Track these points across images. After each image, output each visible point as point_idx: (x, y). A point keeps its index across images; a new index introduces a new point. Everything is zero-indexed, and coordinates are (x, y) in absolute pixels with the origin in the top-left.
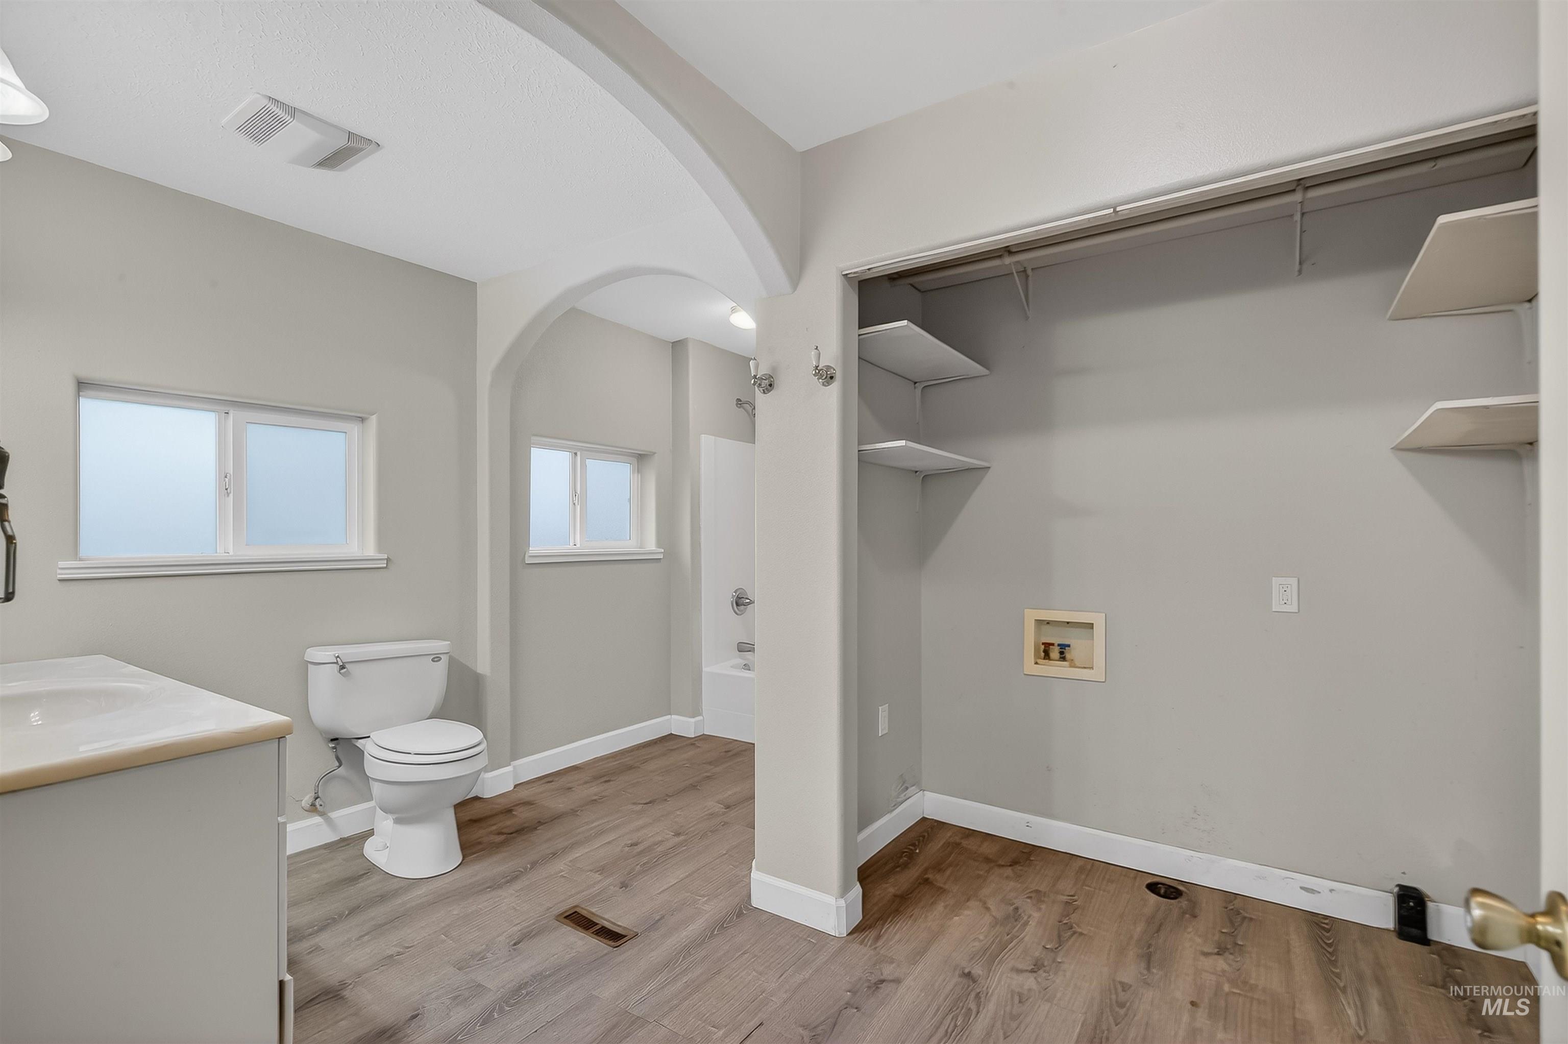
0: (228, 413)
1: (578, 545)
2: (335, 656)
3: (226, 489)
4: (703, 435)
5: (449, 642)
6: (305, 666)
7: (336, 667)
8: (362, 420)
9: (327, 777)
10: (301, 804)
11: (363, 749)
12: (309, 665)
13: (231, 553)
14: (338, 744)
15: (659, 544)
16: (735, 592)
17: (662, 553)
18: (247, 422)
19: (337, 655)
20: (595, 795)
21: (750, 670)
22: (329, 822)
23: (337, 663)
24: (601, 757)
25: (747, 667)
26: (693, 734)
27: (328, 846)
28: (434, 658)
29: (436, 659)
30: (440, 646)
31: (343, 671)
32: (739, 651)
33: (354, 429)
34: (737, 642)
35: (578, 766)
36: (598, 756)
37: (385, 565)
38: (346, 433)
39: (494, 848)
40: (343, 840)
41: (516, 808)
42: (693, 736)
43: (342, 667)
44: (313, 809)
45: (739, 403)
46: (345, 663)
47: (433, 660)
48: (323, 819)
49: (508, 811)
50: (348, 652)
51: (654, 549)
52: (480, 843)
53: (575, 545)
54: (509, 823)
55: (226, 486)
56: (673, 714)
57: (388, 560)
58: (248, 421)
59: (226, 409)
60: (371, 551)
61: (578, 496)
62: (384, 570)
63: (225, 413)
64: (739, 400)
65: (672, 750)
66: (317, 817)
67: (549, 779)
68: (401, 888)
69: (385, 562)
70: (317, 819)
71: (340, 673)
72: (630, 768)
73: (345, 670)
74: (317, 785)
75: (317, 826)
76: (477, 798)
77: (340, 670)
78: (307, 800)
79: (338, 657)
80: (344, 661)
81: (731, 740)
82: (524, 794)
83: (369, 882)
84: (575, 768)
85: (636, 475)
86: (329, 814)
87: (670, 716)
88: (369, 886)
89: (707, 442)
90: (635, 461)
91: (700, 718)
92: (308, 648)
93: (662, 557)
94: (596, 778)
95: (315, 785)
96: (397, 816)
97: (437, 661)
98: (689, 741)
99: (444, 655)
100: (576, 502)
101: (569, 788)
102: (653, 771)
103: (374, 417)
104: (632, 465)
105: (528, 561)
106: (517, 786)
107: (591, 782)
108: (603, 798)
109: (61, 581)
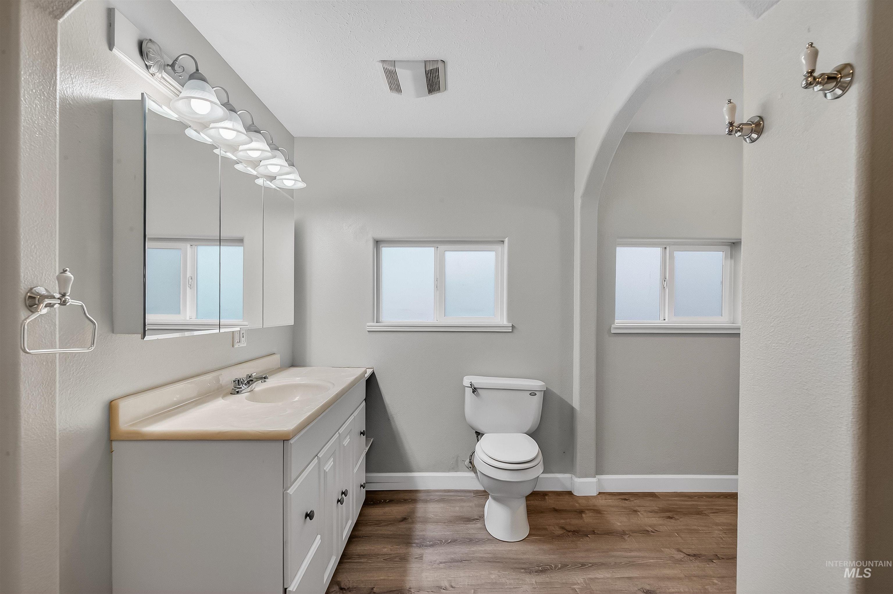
1: (667, 320)
2: (470, 383)
3: (437, 287)
5: (544, 384)
7: (471, 390)
8: (502, 242)
13: (438, 321)
14: (479, 435)
18: (445, 251)
20: (650, 526)
23: (471, 387)
27: (476, 492)
28: (531, 393)
29: (533, 394)
30: (537, 384)
31: (475, 393)
33: (499, 247)
37: (511, 330)
38: (496, 251)
39: (551, 538)
41: (587, 511)
43: (474, 391)
47: (530, 394)
48: (475, 475)
49: (581, 512)
50: (480, 381)
52: (546, 529)
53: (664, 321)
54: (575, 522)
55: (436, 285)
57: (513, 327)
59: (437, 245)
60: (505, 322)
61: (667, 281)
62: (511, 333)
63: (437, 247)
67: (626, 497)
68: (483, 539)
69: (511, 328)
70: (472, 474)
72: (699, 513)
73: (477, 392)
74: (471, 455)
75: (472, 478)
76: (570, 493)
79: (472, 384)
82: (601, 502)
83: (473, 526)
84: (652, 495)
88: (472, 529)
90: (728, 248)
92: (465, 376)
94: (663, 510)
97: (532, 395)
99: (537, 392)
100: (665, 286)
101: (636, 511)
102: (717, 524)
103: (506, 240)
104: (724, 253)
105: (613, 331)
106: (600, 493)
107: (657, 512)
108: (655, 531)
109: (368, 331)
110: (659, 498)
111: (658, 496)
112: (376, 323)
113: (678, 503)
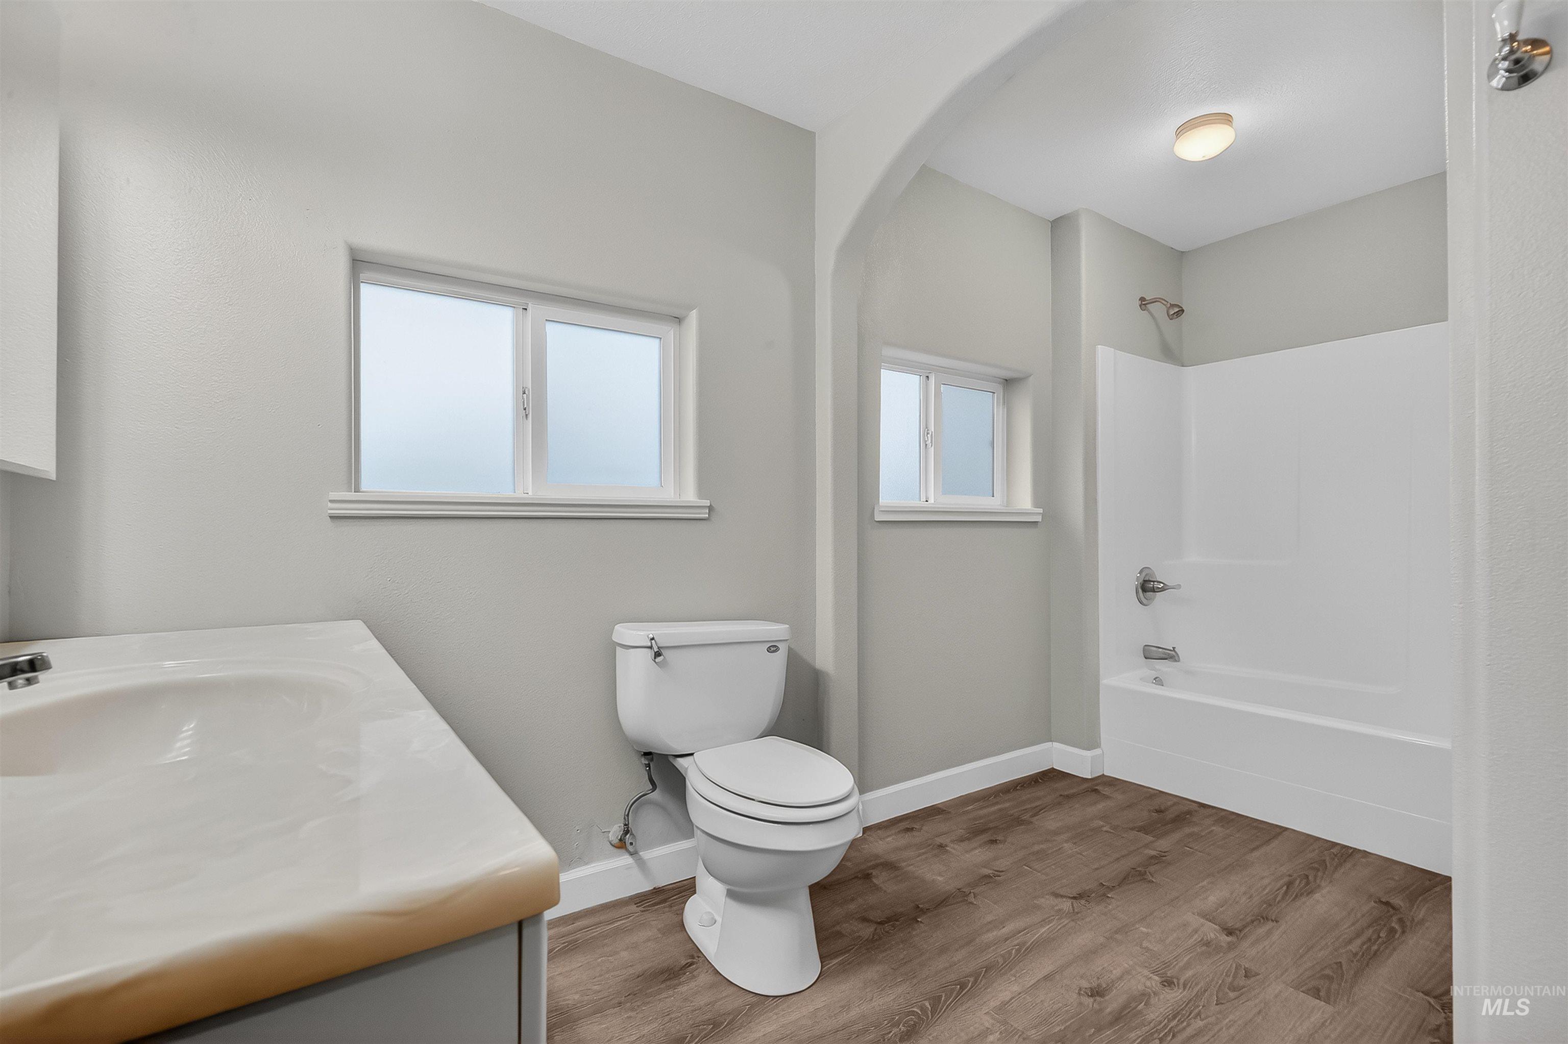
0: (526, 309)
1: (932, 501)
2: (648, 636)
3: (525, 409)
4: (1099, 346)
5: (788, 626)
6: (611, 649)
7: (649, 654)
8: (679, 320)
9: (637, 803)
10: (608, 837)
11: (685, 776)
12: (618, 648)
13: (530, 493)
14: (652, 760)
15: (1036, 503)
16: (1141, 572)
17: (1041, 513)
18: (546, 320)
19: (651, 636)
20: (985, 866)
21: (1163, 685)
22: (642, 864)
23: (651, 647)
24: (966, 795)
25: (1158, 681)
26: (1090, 775)
27: (640, 899)
30: (776, 630)
31: (659, 659)
32: (1146, 658)
33: (669, 331)
34: (1145, 644)
35: (939, 806)
36: (964, 794)
37: (707, 515)
38: (661, 338)
40: (657, 891)
42: (1090, 777)
43: (658, 654)
44: (621, 845)
45: (1143, 303)
46: (662, 648)
47: (769, 650)
48: (634, 859)
50: (666, 632)
51: (1030, 507)
52: (839, 934)
53: (927, 501)
54: (873, 900)
55: (524, 405)
56: (1055, 742)
57: (711, 508)
58: (548, 319)
59: (522, 300)
60: (690, 496)
61: (931, 434)
62: (706, 522)
63: (523, 309)
64: (1142, 299)
65: (1068, 797)
66: (626, 857)
69: (707, 511)
70: (625, 860)
71: (655, 661)
72: (1018, 821)
73: (662, 657)
74: (627, 813)
75: (627, 869)
77: (655, 658)
78: (615, 831)
79: (653, 639)
80: (660, 645)
81: (1156, 792)
82: (882, 846)
83: (693, 981)
85: (1001, 408)
86: (641, 853)
87: (1051, 743)
88: (696, 991)
89: (1105, 355)
90: (1000, 389)
91: (1097, 752)
92: (616, 625)
93: (1040, 520)
94: (974, 832)
95: (625, 814)
96: (729, 887)
98: (1086, 785)
99: (781, 643)
100: (929, 442)
101: (941, 846)
102: (1056, 833)
103: (693, 317)
104: (996, 394)
105: (878, 517)
106: (865, 830)
107: (968, 839)
108: (999, 873)
109: (333, 517)
110: (949, 813)
111: (945, 810)
112: (355, 492)
113: (982, 812)
